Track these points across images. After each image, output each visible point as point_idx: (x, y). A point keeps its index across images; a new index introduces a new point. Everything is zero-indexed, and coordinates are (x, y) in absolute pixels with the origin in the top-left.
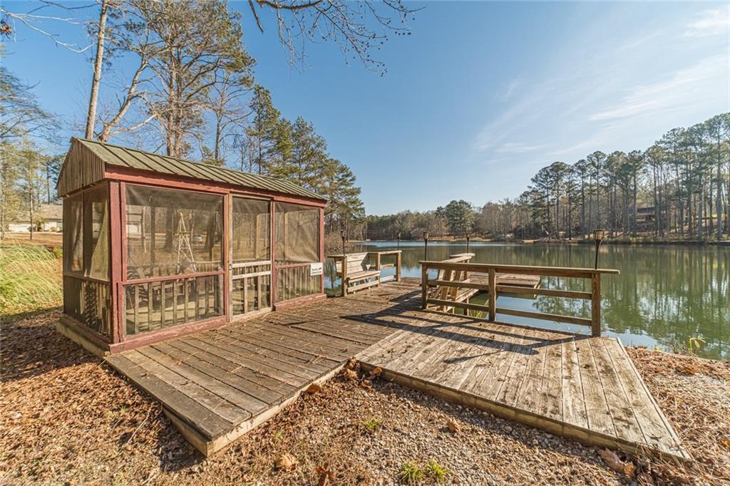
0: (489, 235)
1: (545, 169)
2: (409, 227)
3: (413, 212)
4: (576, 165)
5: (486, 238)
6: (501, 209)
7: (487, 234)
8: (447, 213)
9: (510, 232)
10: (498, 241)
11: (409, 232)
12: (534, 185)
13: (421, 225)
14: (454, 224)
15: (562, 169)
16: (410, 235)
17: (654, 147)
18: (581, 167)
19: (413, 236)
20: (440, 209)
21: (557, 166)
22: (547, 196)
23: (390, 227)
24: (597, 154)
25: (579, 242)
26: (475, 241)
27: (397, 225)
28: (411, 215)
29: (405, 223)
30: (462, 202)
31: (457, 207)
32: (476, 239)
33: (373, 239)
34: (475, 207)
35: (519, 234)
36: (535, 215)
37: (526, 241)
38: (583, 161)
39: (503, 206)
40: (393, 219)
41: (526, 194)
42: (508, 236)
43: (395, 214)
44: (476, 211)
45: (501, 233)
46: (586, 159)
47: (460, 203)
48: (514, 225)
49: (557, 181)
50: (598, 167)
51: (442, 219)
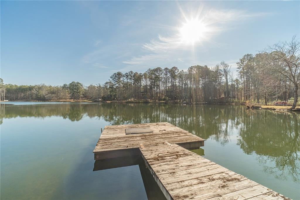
0: (91, 99)
1: (115, 74)
2: (43, 93)
3: (47, 85)
4: (125, 74)
5: (90, 100)
6: (97, 88)
7: (90, 98)
8: (70, 88)
9: (100, 98)
10: (96, 101)
11: (44, 96)
12: (111, 79)
13: (53, 93)
14: (74, 93)
15: (121, 75)
16: (45, 98)
17: (145, 73)
18: (127, 76)
19: (47, 99)
20: (65, 85)
21: (119, 74)
22: (116, 84)
23: (28, 93)
24: (131, 72)
25: (126, 102)
26: (85, 102)
27: (34, 91)
28: (46, 87)
29: (40, 91)
30: (78, 83)
31: (75, 85)
32: (85, 101)
33: (11, 100)
34: (84, 86)
35: (104, 99)
36: (111, 92)
37: (108, 102)
38: (127, 73)
39: (97, 87)
40: (31, 88)
41: (107, 83)
42: (100, 99)
43: (33, 85)
44: (85, 88)
45: (96, 98)
46: (128, 73)
47: (77, 83)
48: (102, 95)
49: (119, 79)
50: (131, 76)
51: (66, 91)
